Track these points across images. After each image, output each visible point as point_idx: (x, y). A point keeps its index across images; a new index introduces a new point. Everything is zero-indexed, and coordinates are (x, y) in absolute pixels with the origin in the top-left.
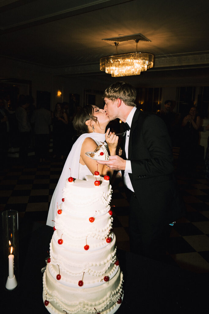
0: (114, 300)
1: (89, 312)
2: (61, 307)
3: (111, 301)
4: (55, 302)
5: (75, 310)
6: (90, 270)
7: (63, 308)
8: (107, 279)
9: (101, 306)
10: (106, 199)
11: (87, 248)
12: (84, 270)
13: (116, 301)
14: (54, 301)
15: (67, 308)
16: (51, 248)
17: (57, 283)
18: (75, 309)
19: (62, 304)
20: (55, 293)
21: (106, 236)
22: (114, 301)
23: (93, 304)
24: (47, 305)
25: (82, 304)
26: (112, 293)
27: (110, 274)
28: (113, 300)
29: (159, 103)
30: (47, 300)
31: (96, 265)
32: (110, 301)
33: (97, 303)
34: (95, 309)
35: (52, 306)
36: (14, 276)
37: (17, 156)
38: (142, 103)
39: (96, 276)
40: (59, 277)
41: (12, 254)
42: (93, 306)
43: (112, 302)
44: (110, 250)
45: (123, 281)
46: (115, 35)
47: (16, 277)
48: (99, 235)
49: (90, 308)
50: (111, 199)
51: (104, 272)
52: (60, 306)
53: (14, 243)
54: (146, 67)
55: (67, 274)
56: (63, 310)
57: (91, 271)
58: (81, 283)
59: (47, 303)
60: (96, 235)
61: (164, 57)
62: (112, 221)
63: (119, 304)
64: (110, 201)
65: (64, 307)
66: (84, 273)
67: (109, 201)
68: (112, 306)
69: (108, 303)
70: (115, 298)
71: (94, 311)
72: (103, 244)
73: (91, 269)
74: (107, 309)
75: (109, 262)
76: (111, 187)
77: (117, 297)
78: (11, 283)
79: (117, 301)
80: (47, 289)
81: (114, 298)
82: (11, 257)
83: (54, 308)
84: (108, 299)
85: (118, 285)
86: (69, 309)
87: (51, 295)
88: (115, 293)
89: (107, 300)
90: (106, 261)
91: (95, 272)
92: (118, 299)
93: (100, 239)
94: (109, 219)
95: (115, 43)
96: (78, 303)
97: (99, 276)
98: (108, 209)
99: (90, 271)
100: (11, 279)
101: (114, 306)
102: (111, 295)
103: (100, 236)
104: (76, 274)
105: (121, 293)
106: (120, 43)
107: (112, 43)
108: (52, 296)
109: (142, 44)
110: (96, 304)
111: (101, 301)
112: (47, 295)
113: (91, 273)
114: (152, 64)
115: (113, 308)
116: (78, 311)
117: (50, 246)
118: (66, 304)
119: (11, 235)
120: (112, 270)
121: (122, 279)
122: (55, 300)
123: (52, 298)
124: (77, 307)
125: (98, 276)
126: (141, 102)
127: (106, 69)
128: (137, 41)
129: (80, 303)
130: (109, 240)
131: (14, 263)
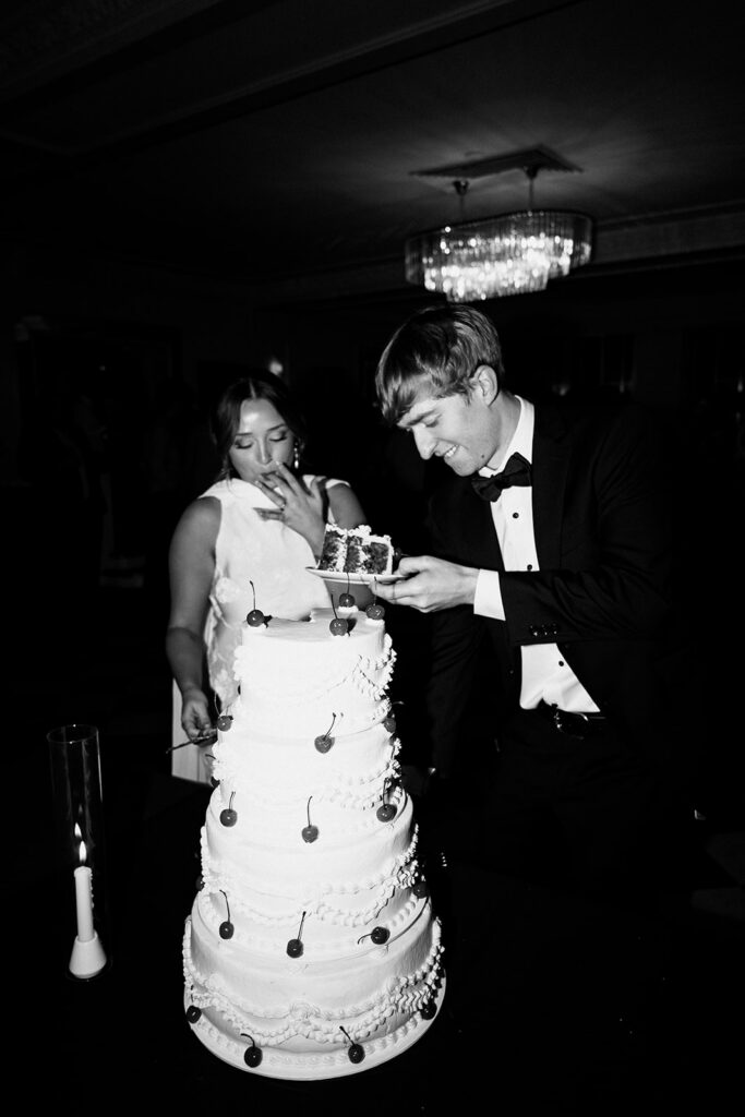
0: (408, 1003)
1: (324, 1038)
2: (234, 1025)
3: (397, 1005)
4: (218, 1009)
5: (278, 1034)
6: (323, 905)
7: (240, 1026)
8: (380, 936)
9: (361, 1020)
10: (369, 677)
11: (311, 834)
12: (305, 905)
13: (415, 1009)
14: (213, 1007)
15: (253, 1026)
16: (203, 841)
17: (222, 950)
18: (280, 1027)
19: (239, 1015)
20: (216, 981)
21: (376, 799)
22: (406, 1008)
23: (336, 1013)
24: (195, 1019)
25: (300, 1013)
26: (398, 980)
27: (394, 923)
28: (404, 1003)
29: (622, 389)
30: (196, 1004)
31: (343, 891)
32: (394, 1007)
33: (348, 1010)
34: (342, 1028)
35: (210, 1025)
36: (96, 935)
37: (138, 581)
38: (563, 392)
39: (346, 925)
40: (226, 931)
41: (86, 864)
42: (335, 1019)
43: (400, 1010)
44: (389, 845)
45: (443, 950)
46: (455, 156)
47: (100, 937)
48: (351, 796)
49: (325, 1026)
50: (391, 680)
51: (371, 915)
52: (233, 1019)
53: (88, 833)
54: (565, 262)
55: (251, 919)
56: (242, 1032)
57: (326, 908)
58: (295, 949)
59: (196, 1013)
60: (339, 793)
61: (630, 224)
62: (397, 752)
63: (425, 1021)
64: (387, 687)
65: (245, 1022)
66: (304, 913)
67: (381, 687)
68: (403, 1023)
69: (387, 1014)
70: (411, 998)
71: (341, 1037)
72: (365, 824)
73: (327, 904)
74: (385, 1033)
75: (388, 882)
76: (388, 640)
77: (418, 996)
78: (87, 958)
79: (418, 1009)
80: (193, 969)
81: (405, 997)
82: (83, 876)
83: (215, 1030)
84: (386, 1001)
85: (422, 959)
86: (259, 1030)
87: (203, 989)
88: (411, 982)
89: (382, 1002)
90: (375, 879)
91: (340, 913)
92: (423, 1004)
93: (353, 807)
94: (384, 743)
95: (457, 184)
96: (286, 1008)
97: (354, 926)
98: (381, 712)
99: (322, 910)
100: (86, 944)
101: (409, 1024)
102: (397, 989)
103: (354, 798)
104: (279, 919)
105: (434, 987)
106: (473, 182)
107: (445, 183)
108: (207, 991)
109: (548, 183)
110: (344, 1013)
111: (361, 1005)
112: (195, 990)
113: (326, 916)
114: (587, 249)
115: (406, 1031)
116: (287, 1033)
117: (200, 837)
118: (250, 1015)
119: (81, 809)
120: (402, 912)
121: (436, 941)
122: (216, 1002)
123: (207, 998)
124: (285, 1021)
125: (351, 925)
126: (559, 390)
127: (427, 276)
128: (532, 174)
129: (293, 1010)
130: (388, 813)
131: (93, 892)
